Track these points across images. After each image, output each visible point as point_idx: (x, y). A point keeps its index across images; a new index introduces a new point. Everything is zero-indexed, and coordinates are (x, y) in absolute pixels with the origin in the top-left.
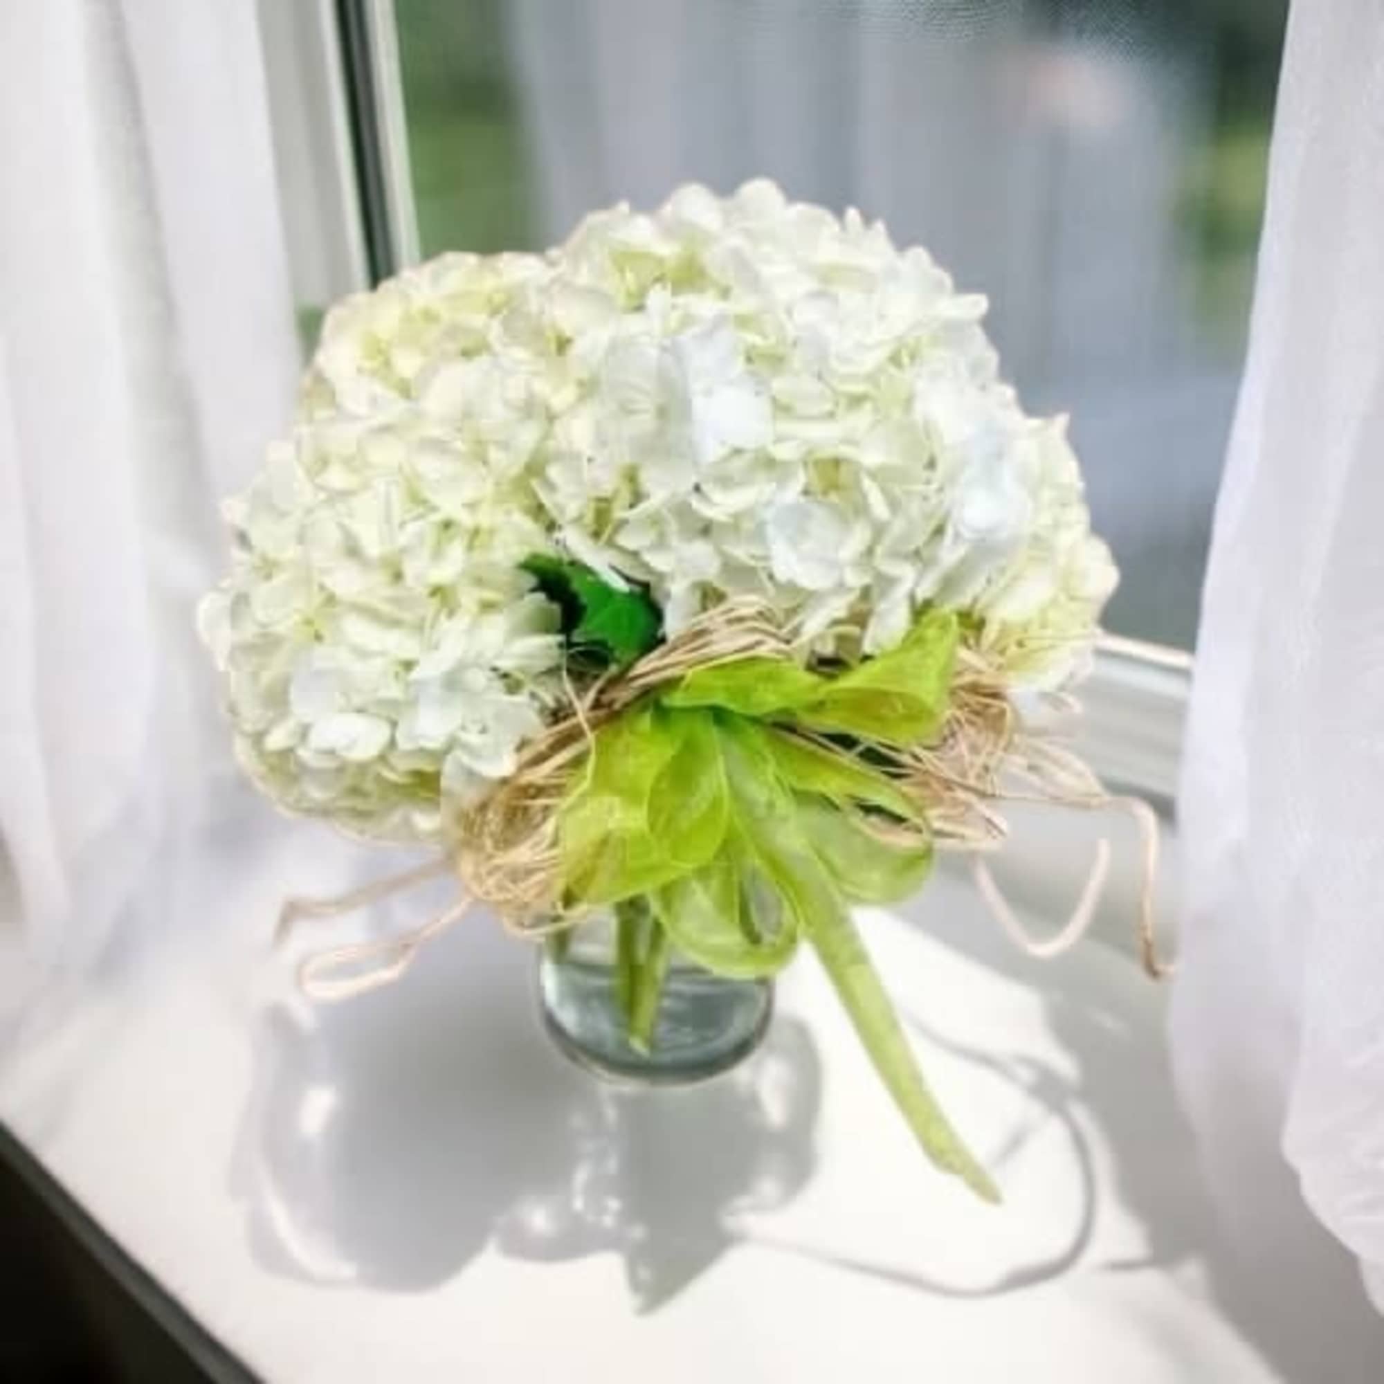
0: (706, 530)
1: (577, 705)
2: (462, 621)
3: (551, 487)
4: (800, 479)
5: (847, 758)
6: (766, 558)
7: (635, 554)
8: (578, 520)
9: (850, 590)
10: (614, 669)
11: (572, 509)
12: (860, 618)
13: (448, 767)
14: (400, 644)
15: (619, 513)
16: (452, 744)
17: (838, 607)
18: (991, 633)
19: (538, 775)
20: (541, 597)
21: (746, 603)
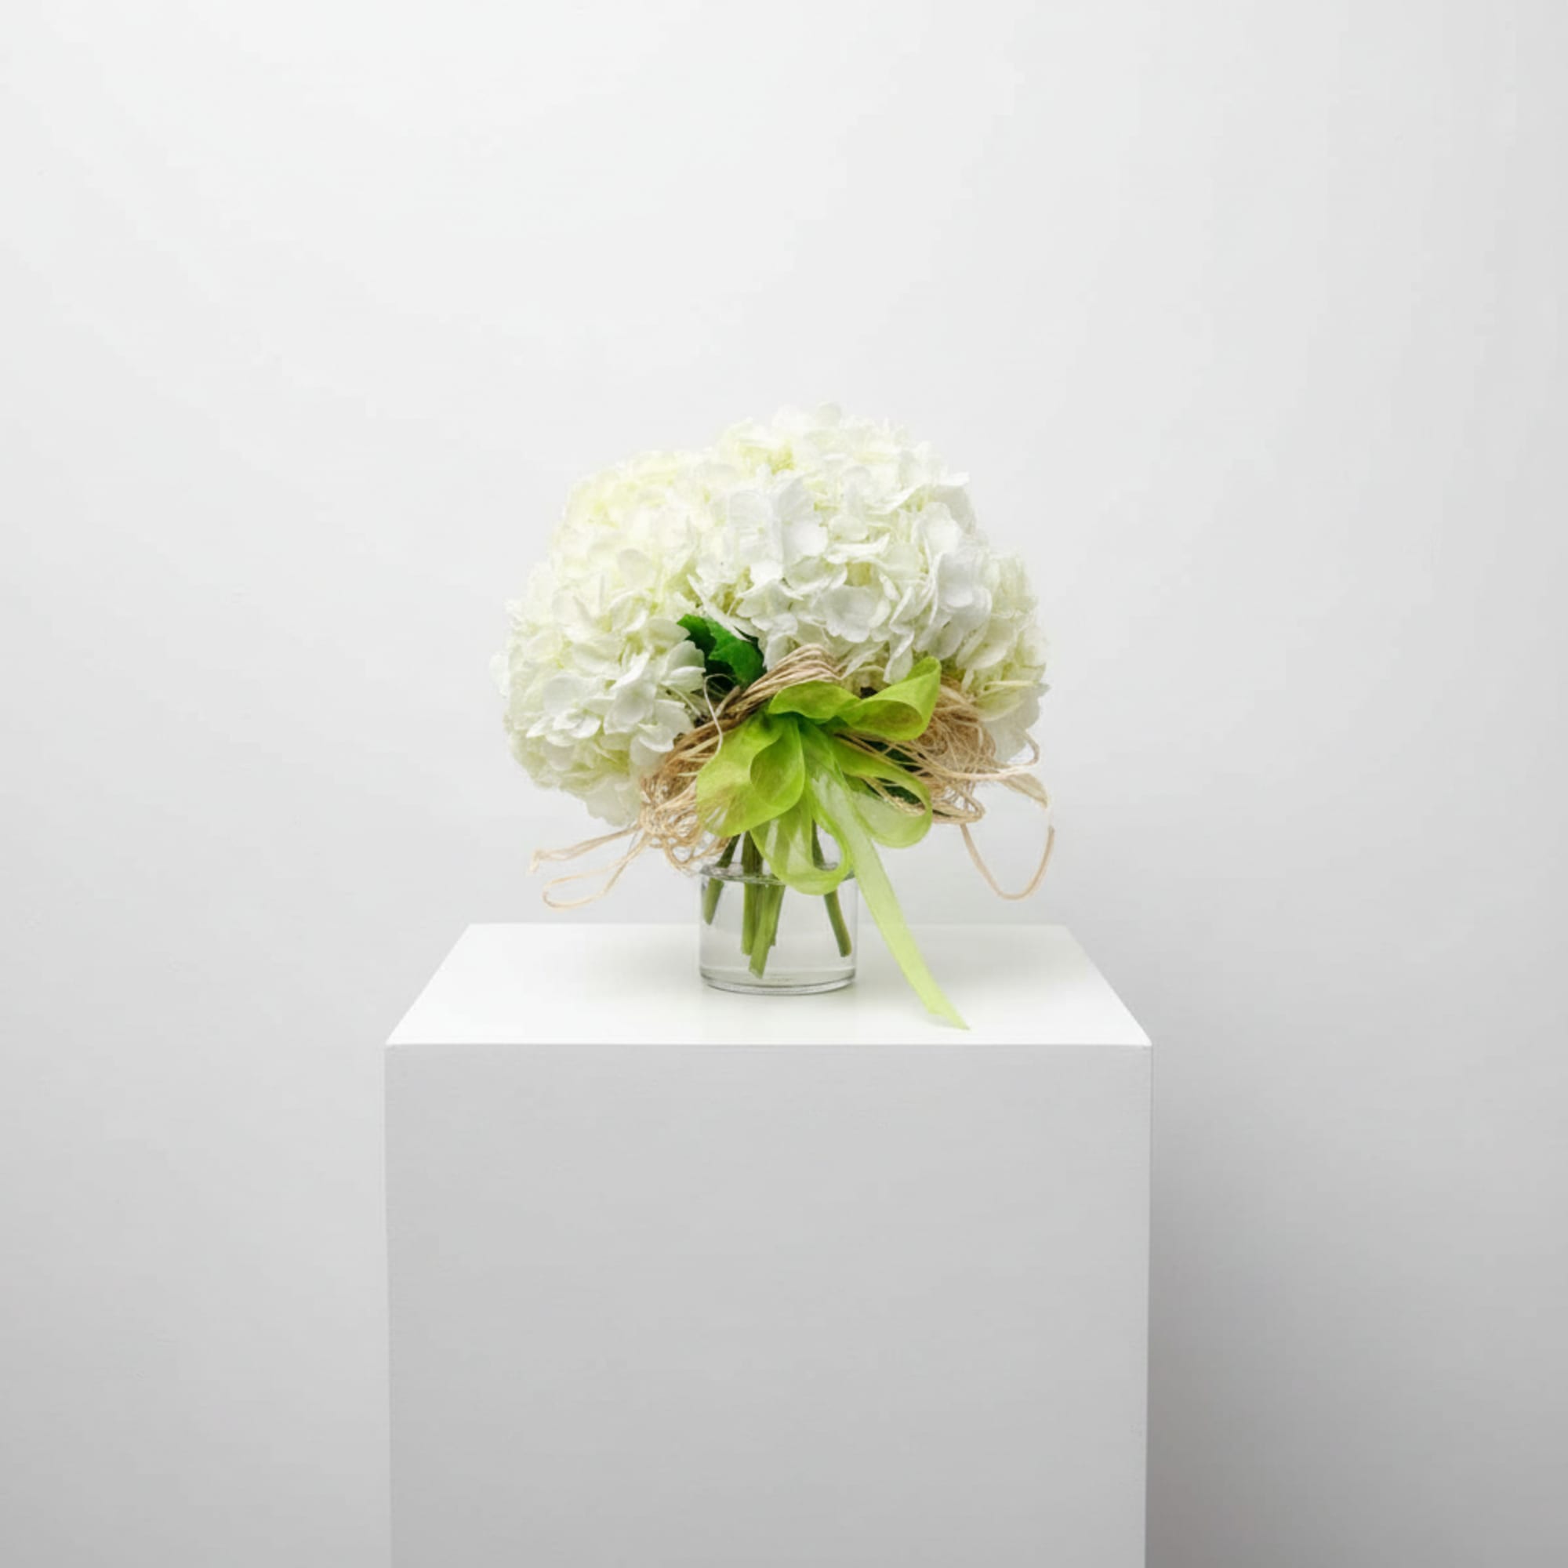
0: (790, 606)
1: (713, 714)
2: (645, 656)
3: (698, 579)
4: (844, 576)
5: (880, 756)
6: (824, 623)
7: (748, 619)
8: (714, 598)
9: (877, 644)
10: (736, 690)
11: (712, 591)
12: (882, 661)
13: (633, 748)
14: (605, 670)
15: (739, 595)
16: (637, 731)
17: (868, 655)
18: (968, 680)
19: (687, 755)
20: (691, 645)
21: (812, 648)
